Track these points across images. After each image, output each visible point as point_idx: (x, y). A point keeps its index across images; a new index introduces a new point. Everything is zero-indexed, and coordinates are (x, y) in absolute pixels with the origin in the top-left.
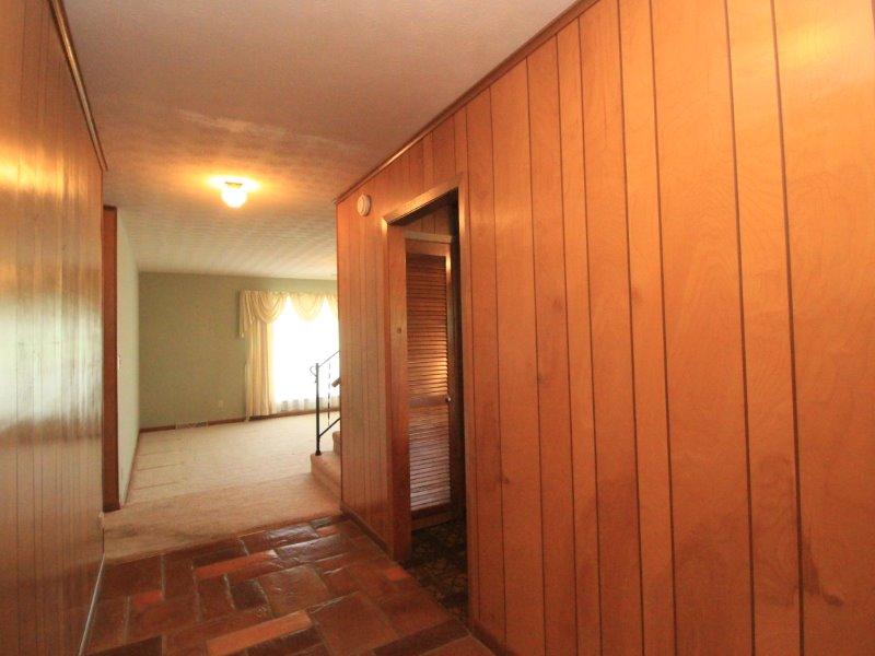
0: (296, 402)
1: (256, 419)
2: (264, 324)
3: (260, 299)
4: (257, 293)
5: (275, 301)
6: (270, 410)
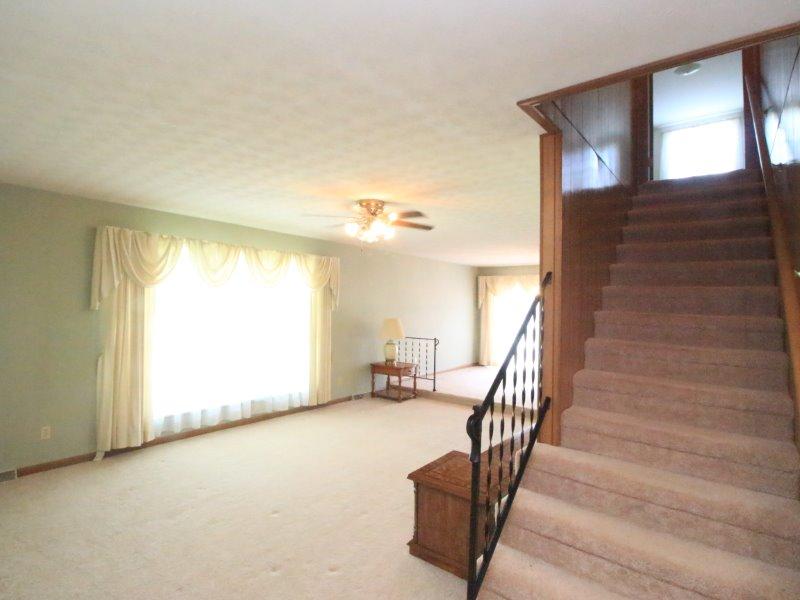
0: (186, 416)
1: (115, 453)
2: (139, 289)
3: (135, 243)
4: (130, 233)
5: (161, 251)
6: (145, 434)
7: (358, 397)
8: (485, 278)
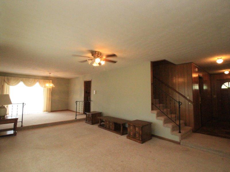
8: (3, 77)
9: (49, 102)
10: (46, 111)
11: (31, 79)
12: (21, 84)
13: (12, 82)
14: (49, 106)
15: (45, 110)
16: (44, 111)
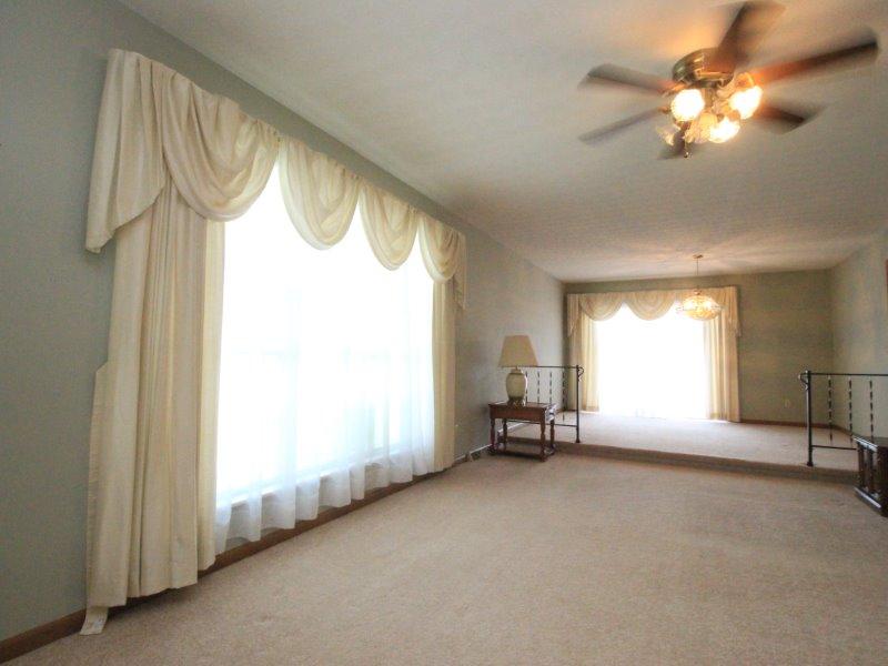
7: (477, 456)
8: (577, 296)
9: (730, 378)
10: (722, 416)
11: (654, 293)
12: (625, 312)
13: (599, 308)
14: (730, 397)
15: (716, 411)
16: (712, 416)
